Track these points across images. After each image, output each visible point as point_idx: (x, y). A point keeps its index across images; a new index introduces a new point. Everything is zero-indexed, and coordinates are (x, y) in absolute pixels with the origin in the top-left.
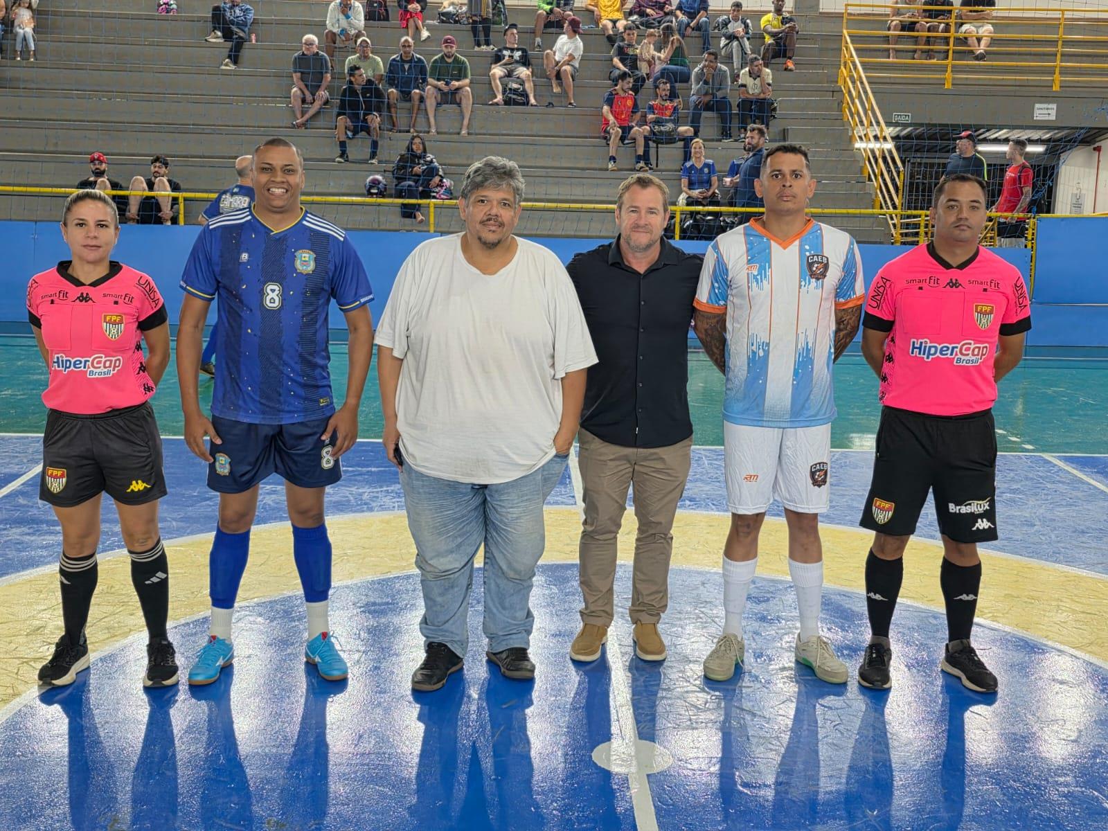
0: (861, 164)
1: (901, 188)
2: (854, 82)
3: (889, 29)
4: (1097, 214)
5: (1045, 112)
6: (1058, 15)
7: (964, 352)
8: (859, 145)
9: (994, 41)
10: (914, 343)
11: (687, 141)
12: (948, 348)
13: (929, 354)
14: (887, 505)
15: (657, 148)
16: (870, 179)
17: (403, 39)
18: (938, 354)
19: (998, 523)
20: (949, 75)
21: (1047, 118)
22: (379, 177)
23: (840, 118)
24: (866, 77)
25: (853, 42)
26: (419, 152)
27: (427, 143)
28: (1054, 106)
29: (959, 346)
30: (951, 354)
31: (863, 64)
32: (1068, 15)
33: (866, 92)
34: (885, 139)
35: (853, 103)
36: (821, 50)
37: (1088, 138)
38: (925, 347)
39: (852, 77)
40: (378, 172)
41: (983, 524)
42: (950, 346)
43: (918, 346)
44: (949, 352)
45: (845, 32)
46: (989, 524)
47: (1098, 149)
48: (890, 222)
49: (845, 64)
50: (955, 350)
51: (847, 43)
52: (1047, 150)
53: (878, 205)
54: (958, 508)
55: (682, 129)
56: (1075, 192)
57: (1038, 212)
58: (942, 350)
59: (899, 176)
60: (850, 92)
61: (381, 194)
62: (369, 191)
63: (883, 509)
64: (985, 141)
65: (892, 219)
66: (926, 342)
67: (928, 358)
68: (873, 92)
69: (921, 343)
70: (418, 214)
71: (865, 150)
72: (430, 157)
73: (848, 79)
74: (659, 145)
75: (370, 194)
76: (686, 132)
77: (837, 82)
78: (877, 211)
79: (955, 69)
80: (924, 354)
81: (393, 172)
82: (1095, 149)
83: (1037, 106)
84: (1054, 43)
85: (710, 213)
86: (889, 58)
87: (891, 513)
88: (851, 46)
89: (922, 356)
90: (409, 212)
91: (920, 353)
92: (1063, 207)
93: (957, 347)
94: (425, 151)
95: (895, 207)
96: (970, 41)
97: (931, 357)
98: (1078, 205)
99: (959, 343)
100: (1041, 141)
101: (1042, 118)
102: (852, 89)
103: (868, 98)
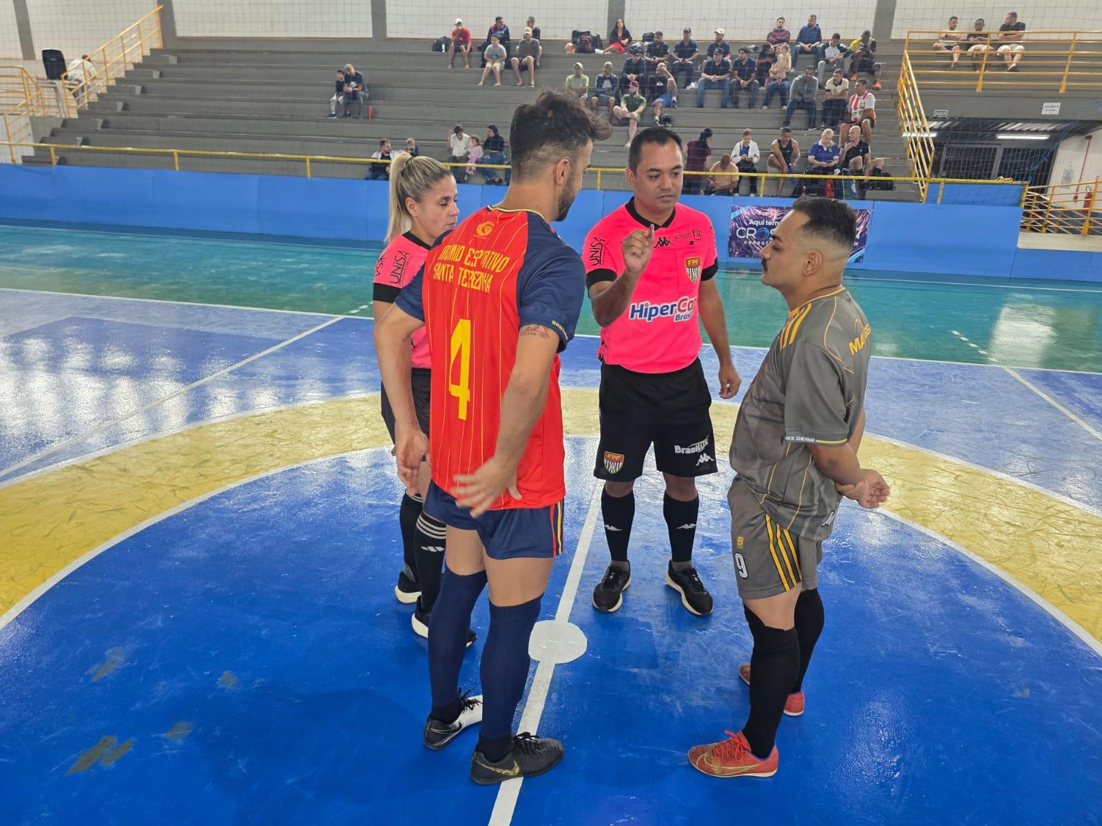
0: (906, 146)
1: (931, 164)
2: (907, 88)
5: (1051, 109)
6: (1071, 37)
7: (682, 308)
8: (906, 134)
9: (1024, 57)
10: (634, 307)
12: (667, 307)
13: (651, 315)
14: (617, 457)
16: (911, 157)
18: (659, 314)
19: (717, 457)
20: (980, 83)
21: (1053, 114)
23: (896, 115)
24: (917, 84)
25: (910, 59)
28: (1059, 104)
29: (677, 303)
30: (671, 313)
31: (915, 74)
32: (1078, 37)
33: (915, 95)
34: (924, 129)
35: (905, 103)
37: (1082, 129)
38: (646, 309)
39: (906, 85)
41: (704, 458)
42: (670, 305)
43: (639, 309)
44: (669, 311)
45: (906, 52)
46: (709, 457)
47: (1089, 138)
48: (921, 188)
49: (903, 75)
50: (674, 308)
51: (906, 60)
53: (914, 175)
54: (683, 449)
56: (1067, 168)
58: (662, 310)
59: (930, 154)
60: (904, 95)
63: (614, 461)
64: (1005, 132)
65: (922, 185)
66: (647, 305)
67: (649, 319)
68: (920, 96)
69: (642, 306)
71: (910, 137)
73: (904, 86)
77: (896, 88)
78: (912, 179)
79: (986, 78)
80: (645, 316)
82: (1087, 138)
83: (1045, 104)
84: (1065, 58)
87: (621, 464)
88: (909, 62)
89: (643, 318)
91: (641, 316)
92: (1057, 179)
93: (675, 305)
95: (925, 176)
96: (1006, 57)
97: (652, 318)
98: (1068, 178)
99: (676, 301)
100: (1045, 132)
101: (1049, 113)
102: (906, 93)
103: (916, 99)
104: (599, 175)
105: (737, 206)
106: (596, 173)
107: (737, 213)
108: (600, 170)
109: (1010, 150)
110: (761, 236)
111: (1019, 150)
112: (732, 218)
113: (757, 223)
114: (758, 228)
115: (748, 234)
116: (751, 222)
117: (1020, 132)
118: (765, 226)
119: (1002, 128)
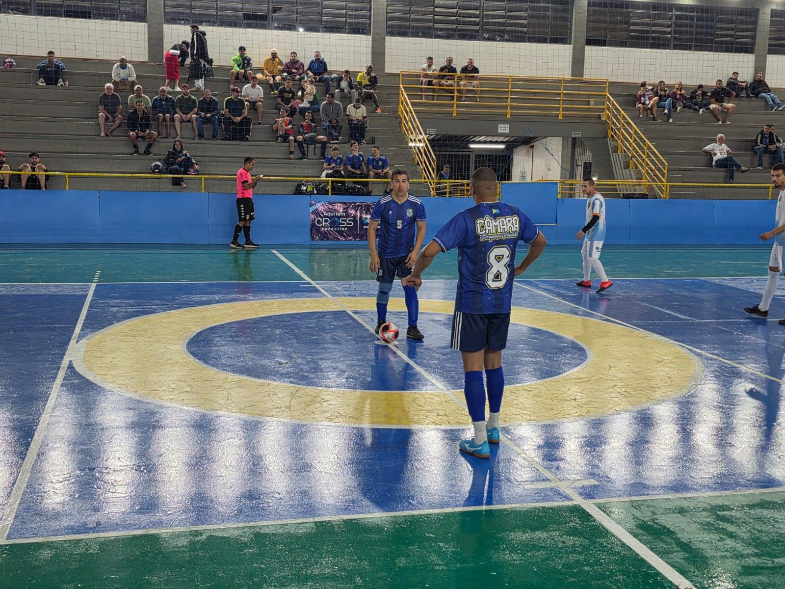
0: (414, 156)
1: (435, 169)
2: (407, 112)
3: (421, 84)
4: (535, 180)
5: (504, 128)
8: (411, 144)
11: (324, 145)
15: (308, 147)
16: (418, 164)
17: (161, 88)
20: (455, 109)
21: (505, 132)
22: (158, 163)
23: (401, 132)
24: (414, 110)
25: (405, 91)
26: (179, 149)
27: (183, 144)
28: (508, 125)
31: (411, 103)
33: (414, 118)
34: (424, 141)
35: (407, 123)
36: (388, 94)
37: (527, 142)
39: (406, 110)
40: (156, 161)
45: (401, 86)
47: (532, 147)
48: (430, 186)
49: (402, 102)
51: (402, 91)
52: (506, 147)
53: (423, 177)
55: (320, 137)
56: (522, 170)
57: (502, 180)
59: (434, 163)
60: (405, 118)
61: (160, 172)
62: (153, 171)
64: (474, 142)
65: (431, 184)
68: (418, 118)
70: (182, 183)
71: (414, 147)
72: (185, 152)
73: (404, 111)
74: (309, 146)
75: (154, 173)
76: (323, 139)
77: (398, 112)
78: (423, 180)
79: (458, 106)
81: (164, 160)
82: (530, 147)
83: (500, 125)
84: (506, 93)
85: (340, 182)
86: (422, 99)
88: (405, 94)
90: (177, 182)
92: (516, 178)
94: (182, 149)
95: (433, 179)
98: (523, 177)
100: (502, 142)
101: (502, 132)
102: (407, 117)
103: (415, 122)
104: (203, 180)
105: (313, 202)
106: (200, 179)
107: (314, 208)
108: (203, 177)
109: (480, 155)
110: (333, 224)
111: (486, 156)
112: (311, 211)
113: (330, 214)
114: (331, 218)
115: (324, 223)
116: (325, 213)
117: (485, 142)
118: (335, 216)
119: (472, 140)
